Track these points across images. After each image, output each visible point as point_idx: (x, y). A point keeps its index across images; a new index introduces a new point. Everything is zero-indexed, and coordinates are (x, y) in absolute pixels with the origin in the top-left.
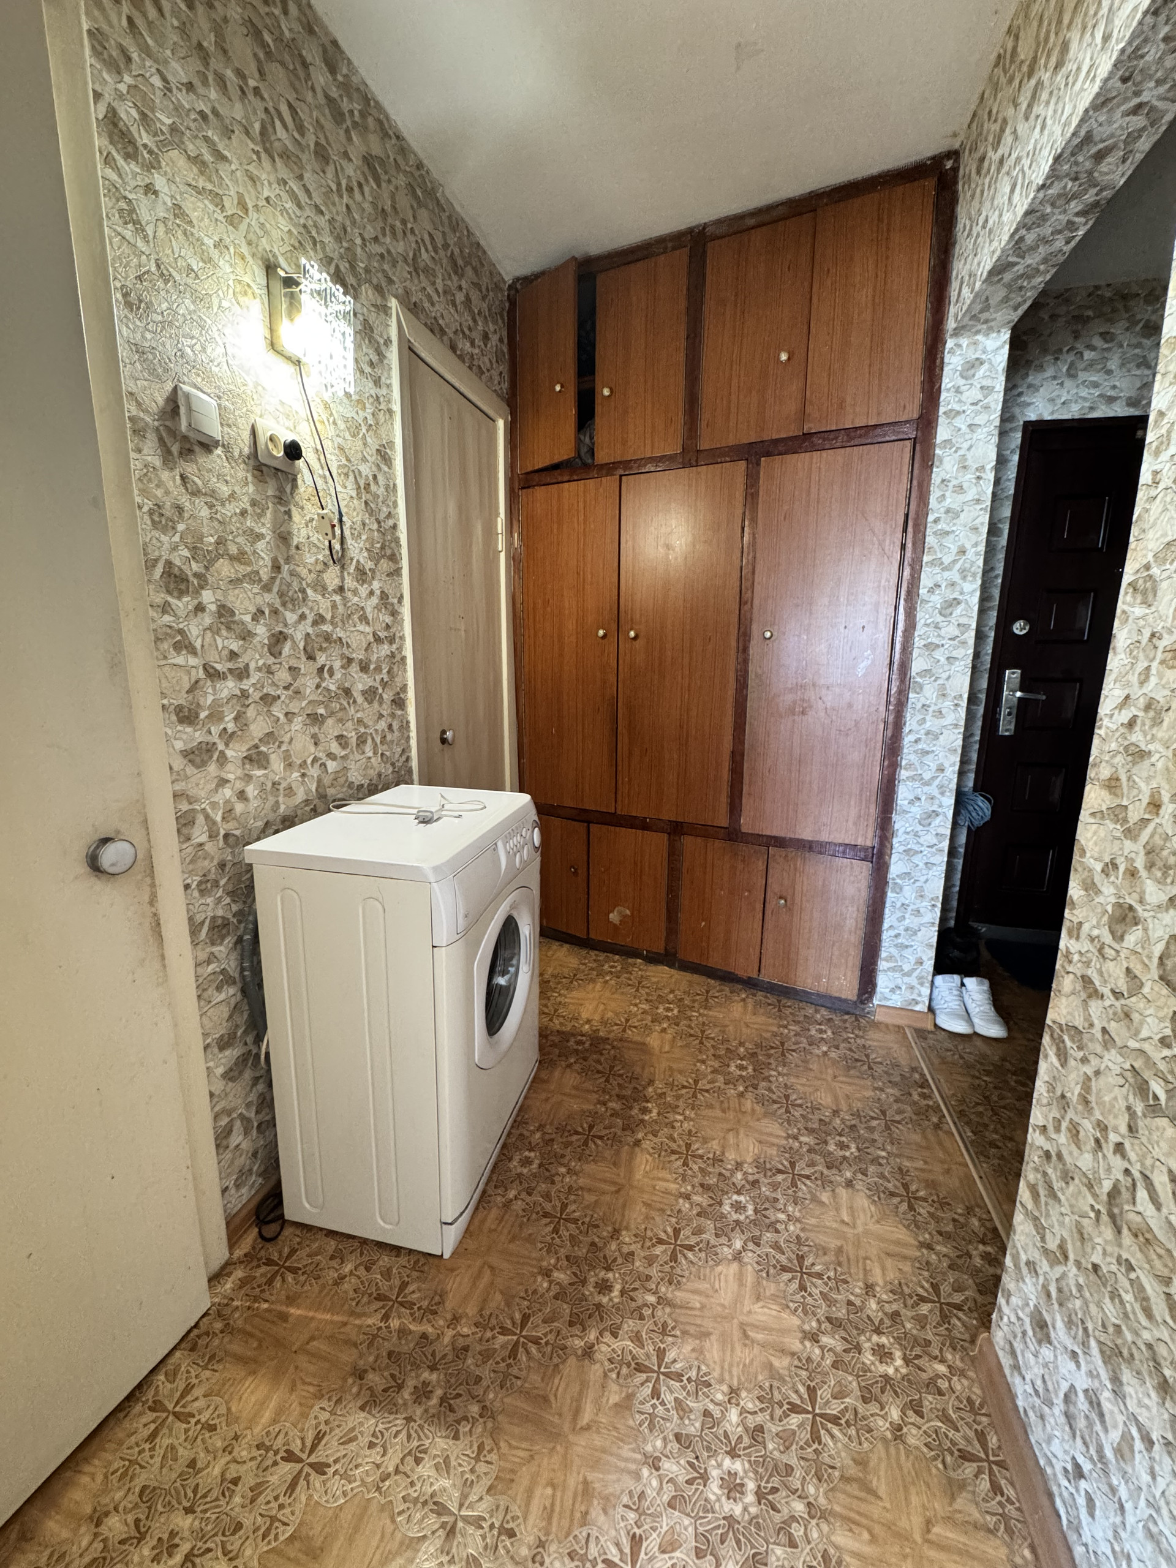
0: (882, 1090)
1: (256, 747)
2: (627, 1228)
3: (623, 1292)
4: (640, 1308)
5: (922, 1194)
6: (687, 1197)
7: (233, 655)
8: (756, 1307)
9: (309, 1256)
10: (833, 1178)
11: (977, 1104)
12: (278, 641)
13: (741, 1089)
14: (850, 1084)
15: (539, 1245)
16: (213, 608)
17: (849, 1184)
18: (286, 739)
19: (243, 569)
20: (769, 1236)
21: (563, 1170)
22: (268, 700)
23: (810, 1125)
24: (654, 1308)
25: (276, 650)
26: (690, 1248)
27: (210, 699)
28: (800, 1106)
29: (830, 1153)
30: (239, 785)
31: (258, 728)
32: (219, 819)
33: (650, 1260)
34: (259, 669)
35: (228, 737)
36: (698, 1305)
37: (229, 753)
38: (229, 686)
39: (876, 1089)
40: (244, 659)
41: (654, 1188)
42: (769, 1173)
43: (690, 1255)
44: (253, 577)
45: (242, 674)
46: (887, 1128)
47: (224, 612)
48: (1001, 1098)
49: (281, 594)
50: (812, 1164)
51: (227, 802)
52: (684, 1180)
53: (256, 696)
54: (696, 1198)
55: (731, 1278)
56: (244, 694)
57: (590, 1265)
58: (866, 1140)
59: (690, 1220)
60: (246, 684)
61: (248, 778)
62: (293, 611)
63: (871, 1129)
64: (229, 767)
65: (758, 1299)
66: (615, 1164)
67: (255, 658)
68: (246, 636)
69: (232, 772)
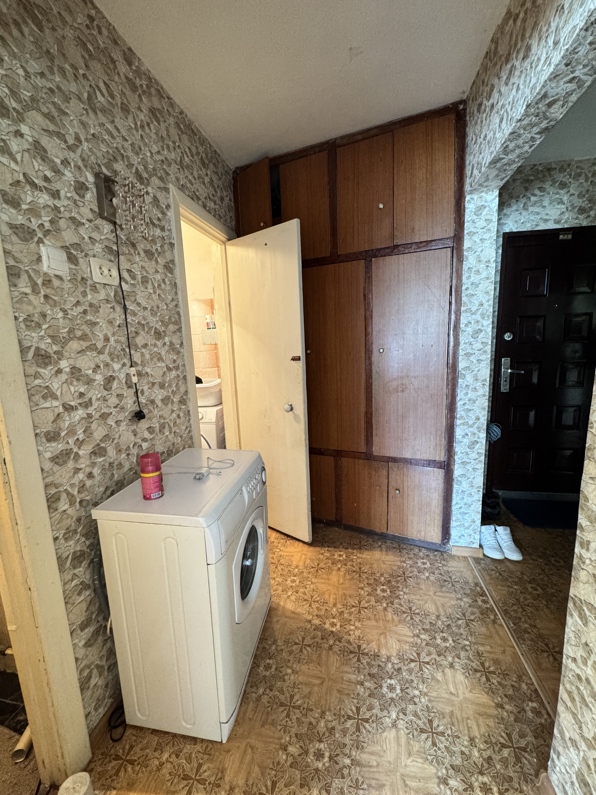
0: (461, 599)
1: (98, 445)
2: (329, 710)
3: (331, 758)
4: (341, 769)
5: (492, 669)
6: (362, 684)
7: (81, 395)
8: (409, 762)
9: (142, 749)
10: (442, 663)
11: (513, 604)
12: (109, 382)
13: (385, 605)
14: (444, 597)
15: (279, 728)
16: (68, 370)
17: (451, 666)
18: (117, 436)
19: (85, 344)
20: (411, 707)
21: (289, 671)
22: (104, 416)
23: (425, 627)
24: (350, 768)
25: (108, 387)
26: (367, 721)
27: (67, 423)
28: (418, 614)
29: (438, 645)
30: (88, 470)
31: (99, 433)
32: (75, 493)
33: (344, 732)
34: (98, 399)
35: (80, 443)
36: (375, 764)
37: (81, 453)
38: (81, 413)
39: (458, 599)
40: (89, 396)
41: (342, 678)
42: (406, 663)
43: (367, 725)
44: (92, 348)
45: (88, 404)
46: (467, 625)
47: (75, 372)
48: (526, 599)
49: (110, 354)
50: (429, 654)
51: (82, 481)
52: (359, 672)
53: (97, 416)
54: (367, 684)
55: (392, 740)
56: (90, 416)
57: (310, 740)
58: (457, 634)
59: (364, 700)
60: (90, 410)
61: (94, 464)
62: (118, 362)
63: (459, 627)
64: (82, 460)
65: (410, 755)
66: (319, 664)
67: (95, 394)
68: (89, 382)
69: (83, 463)
